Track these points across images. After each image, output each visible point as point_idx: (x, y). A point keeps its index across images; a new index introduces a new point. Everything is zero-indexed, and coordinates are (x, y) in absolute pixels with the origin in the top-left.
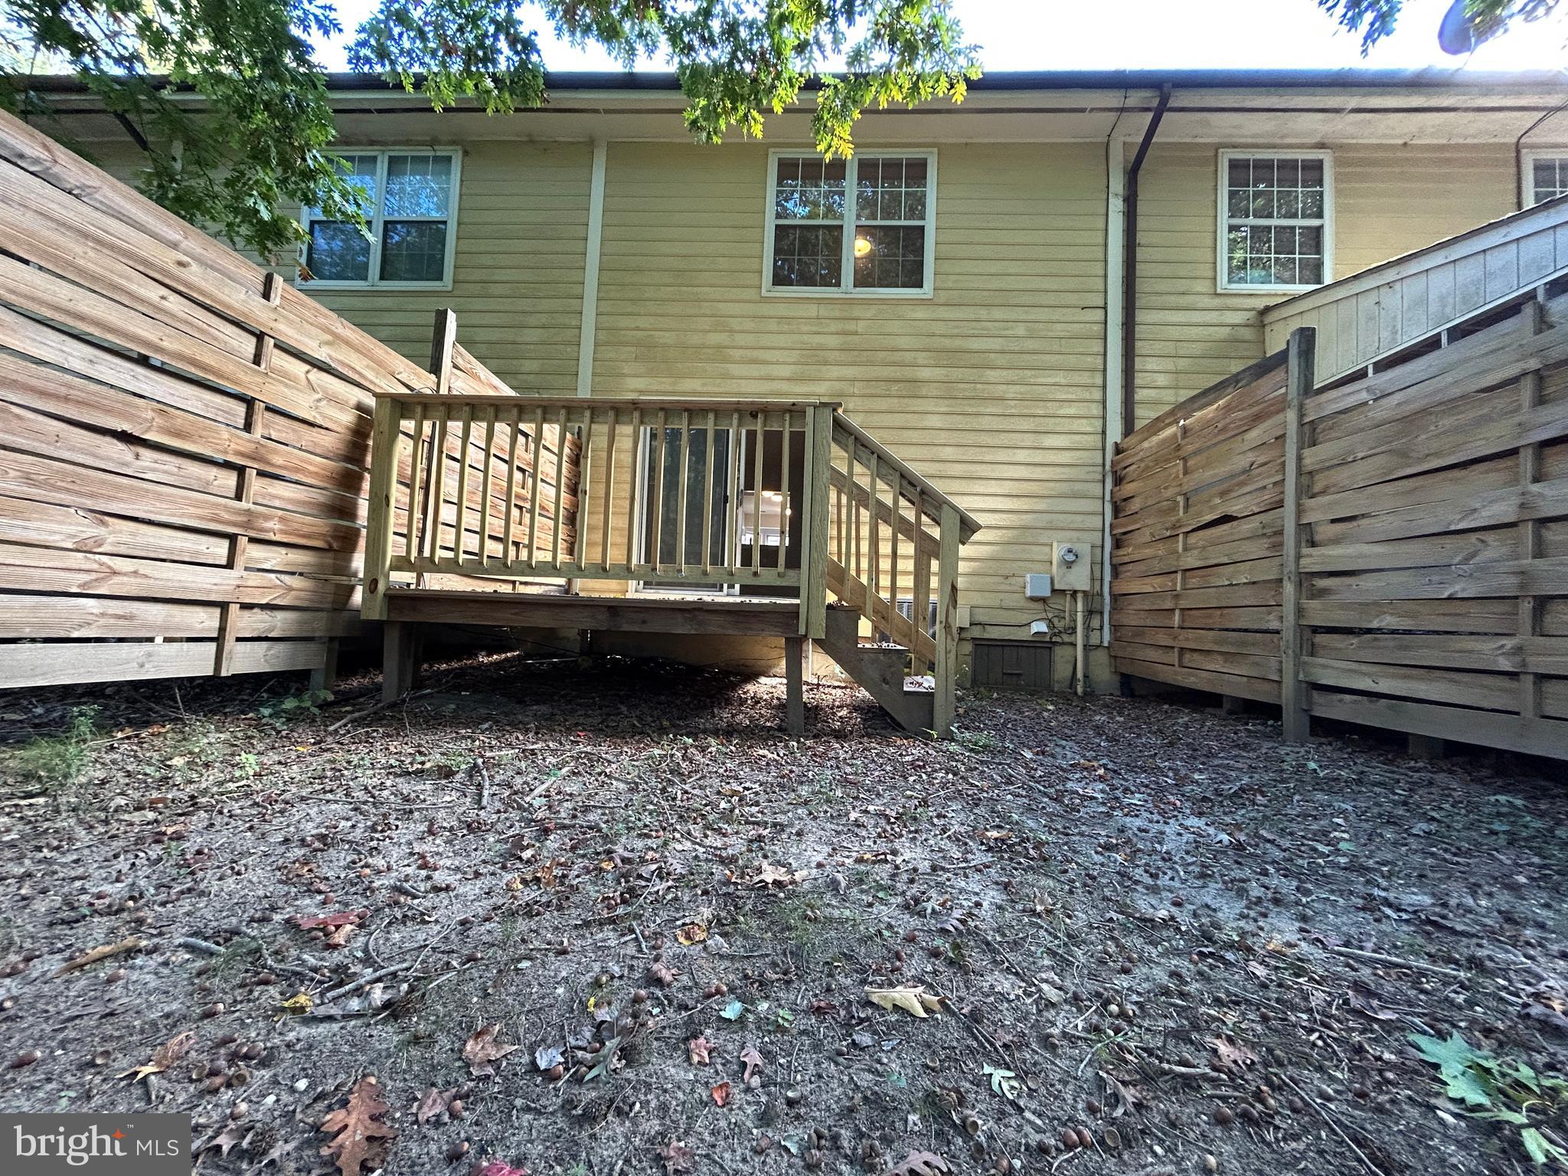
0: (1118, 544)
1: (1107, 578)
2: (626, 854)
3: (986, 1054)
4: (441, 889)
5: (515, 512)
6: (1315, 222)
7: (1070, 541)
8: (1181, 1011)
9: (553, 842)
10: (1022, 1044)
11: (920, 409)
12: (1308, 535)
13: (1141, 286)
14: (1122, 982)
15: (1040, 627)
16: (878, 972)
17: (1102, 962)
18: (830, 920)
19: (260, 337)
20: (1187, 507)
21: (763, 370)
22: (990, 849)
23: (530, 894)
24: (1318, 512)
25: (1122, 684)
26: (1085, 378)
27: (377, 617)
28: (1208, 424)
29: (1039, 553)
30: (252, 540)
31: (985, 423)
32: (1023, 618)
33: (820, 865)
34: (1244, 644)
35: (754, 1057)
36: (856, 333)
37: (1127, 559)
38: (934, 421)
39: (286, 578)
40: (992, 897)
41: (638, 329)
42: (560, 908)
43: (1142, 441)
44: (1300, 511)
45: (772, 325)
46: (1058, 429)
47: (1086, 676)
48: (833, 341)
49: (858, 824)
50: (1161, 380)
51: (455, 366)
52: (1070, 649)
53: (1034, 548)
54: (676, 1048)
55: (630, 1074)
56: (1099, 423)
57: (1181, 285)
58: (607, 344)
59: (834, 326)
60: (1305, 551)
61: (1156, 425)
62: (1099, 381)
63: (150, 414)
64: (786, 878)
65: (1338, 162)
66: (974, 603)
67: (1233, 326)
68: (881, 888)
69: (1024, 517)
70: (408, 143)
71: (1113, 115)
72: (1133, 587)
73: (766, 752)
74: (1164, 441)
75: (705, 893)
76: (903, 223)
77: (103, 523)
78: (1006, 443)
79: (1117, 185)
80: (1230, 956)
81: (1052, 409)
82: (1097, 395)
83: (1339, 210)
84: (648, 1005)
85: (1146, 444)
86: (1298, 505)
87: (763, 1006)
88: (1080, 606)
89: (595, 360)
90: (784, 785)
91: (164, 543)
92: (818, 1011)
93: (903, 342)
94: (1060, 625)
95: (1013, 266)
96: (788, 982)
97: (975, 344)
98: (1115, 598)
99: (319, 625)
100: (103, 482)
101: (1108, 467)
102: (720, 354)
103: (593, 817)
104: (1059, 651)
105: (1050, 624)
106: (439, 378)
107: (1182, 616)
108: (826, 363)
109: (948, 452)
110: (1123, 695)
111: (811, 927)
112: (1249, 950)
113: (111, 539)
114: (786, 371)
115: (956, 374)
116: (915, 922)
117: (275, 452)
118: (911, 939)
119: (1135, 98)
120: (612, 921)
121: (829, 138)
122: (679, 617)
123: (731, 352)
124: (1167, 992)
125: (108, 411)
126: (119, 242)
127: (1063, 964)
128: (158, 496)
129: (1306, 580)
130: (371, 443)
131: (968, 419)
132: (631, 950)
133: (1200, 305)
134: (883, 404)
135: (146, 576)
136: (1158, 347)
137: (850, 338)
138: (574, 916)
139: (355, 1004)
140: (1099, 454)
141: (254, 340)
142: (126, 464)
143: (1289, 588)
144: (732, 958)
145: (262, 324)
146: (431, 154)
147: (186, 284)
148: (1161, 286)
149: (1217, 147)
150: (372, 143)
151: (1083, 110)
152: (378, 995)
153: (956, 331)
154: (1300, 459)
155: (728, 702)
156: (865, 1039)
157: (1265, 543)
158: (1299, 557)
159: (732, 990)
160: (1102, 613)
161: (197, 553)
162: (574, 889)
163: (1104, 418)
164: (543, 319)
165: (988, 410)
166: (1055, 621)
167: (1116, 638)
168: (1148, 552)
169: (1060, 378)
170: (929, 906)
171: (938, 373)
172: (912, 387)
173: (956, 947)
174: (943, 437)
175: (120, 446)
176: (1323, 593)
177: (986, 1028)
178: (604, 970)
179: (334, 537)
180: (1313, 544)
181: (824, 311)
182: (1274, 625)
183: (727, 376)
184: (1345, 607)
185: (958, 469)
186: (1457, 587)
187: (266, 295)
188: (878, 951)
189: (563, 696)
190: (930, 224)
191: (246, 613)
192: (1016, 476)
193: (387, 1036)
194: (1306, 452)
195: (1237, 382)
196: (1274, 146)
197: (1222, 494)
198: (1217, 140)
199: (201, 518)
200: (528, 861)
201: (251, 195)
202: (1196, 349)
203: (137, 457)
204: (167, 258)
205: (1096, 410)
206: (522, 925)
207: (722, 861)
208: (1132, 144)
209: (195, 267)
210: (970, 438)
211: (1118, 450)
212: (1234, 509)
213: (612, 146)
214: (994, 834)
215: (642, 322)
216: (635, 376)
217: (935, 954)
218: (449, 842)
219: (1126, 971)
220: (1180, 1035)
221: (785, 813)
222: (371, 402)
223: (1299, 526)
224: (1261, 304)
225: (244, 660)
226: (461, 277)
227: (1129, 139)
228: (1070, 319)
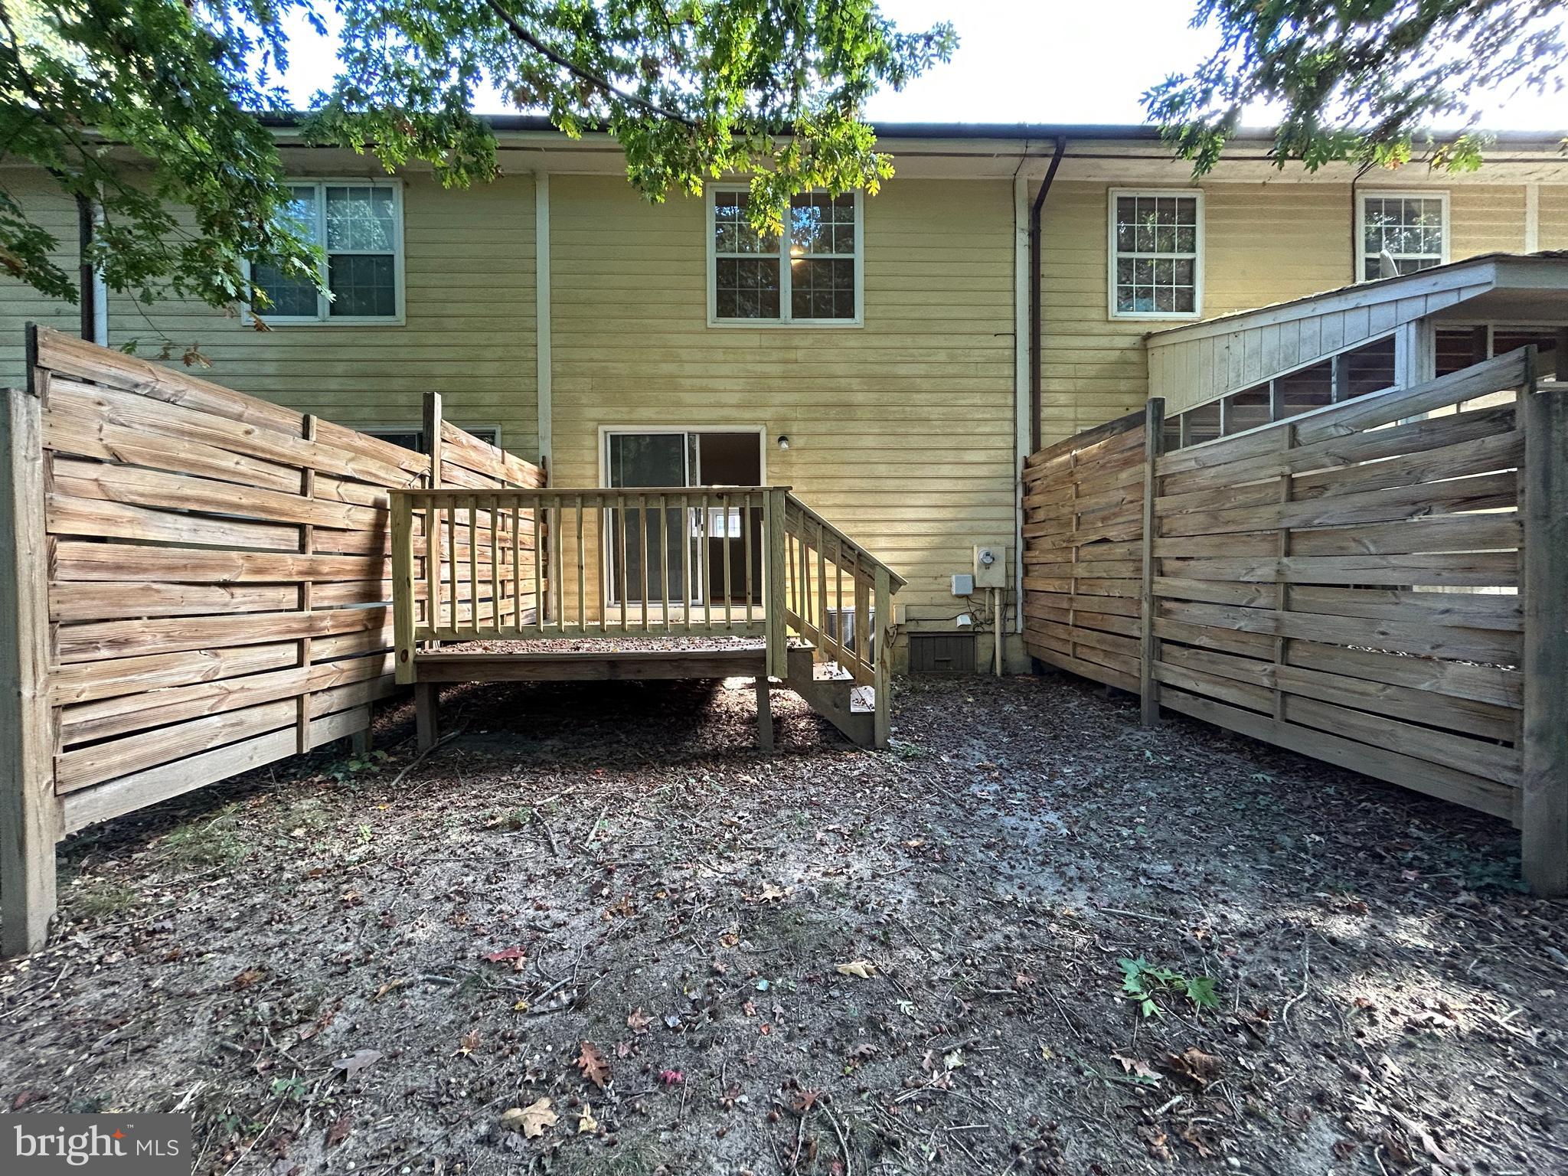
0: (1028, 546)
1: (1020, 574)
2: (673, 886)
3: (899, 994)
4: (560, 925)
5: (499, 553)
6: (1189, 256)
7: (988, 544)
8: (1004, 958)
9: (618, 880)
10: (918, 985)
11: (856, 431)
12: (1158, 567)
13: (1046, 314)
14: (977, 944)
15: (964, 620)
16: (841, 954)
17: (968, 933)
18: (811, 923)
19: (304, 471)
20: (1078, 524)
21: (711, 398)
22: (910, 856)
23: (619, 923)
24: (1166, 548)
25: (1033, 664)
26: (998, 399)
27: (410, 682)
28: (1093, 459)
29: (962, 555)
30: (314, 639)
31: (915, 442)
32: (951, 613)
33: (800, 881)
34: (1118, 646)
35: (779, 1009)
36: (796, 362)
37: (1034, 561)
38: (869, 441)
39: (339, 664)
40: (910, 894)
41: (591, 360)
42: (643, 931)
43: (1045, 461)
44: (1152, 548)
45: (719, 355)
46: (976, 445)
47: (1003, 660)
48: (775, 369)
49: (822, 843)
50: (1063, 399)
51: (443, 440)
52: (990, 636)
53: (959, 552)
54: (736, 1009)
55: (716, 1024)
56: (1011, 439)
57: (1078, 313)
58: (563, 375)
59: (775, 355)
60: (1157, 579)
61: (1056, 450)
62: (1010, 401)
63: (241, 562)
64: (780, 895)
65: (1209, 200)
66: (909, 601)
67: (1122, 349)
68: (842, 895)
69: (950, 524)
70: (344, 173)
71: (1017, 160)
72: (1040, 585)
73: (748, 778)
74: (1061, 465)
75: (730, 910)
76: (835, 256)
77: (217, 655)
78: (932, 459)
79: (1023, 220)
80: (1041, 921)
81: (971, 427)
82: (1009, 414)
83: (1209, 243)
84: (715, 987)
85: (1048, 464)
86: (1152, 541)
87: (779, 981)
88: (997, 602)
89: (553, 392)
90: (767, 810)
91: (255, 659)
92: (810, 980)
93: (838, 369)
94: (980, 617)
95: (934, 298)
96: (791, 965)
97: (902, 370)
98: (1026, 593)
99: (364, 694)
100: (216, 625)
101: (1019, 479)
102: (671, 383)
103: (638, 855)
104: (980, 639)
105: (973, 617)
106: (432, 456)
107: (1075, 618)
108: (770, 390)
109: (882, 470)
110: (1033, 675)
111: (801, 929)
112: (1053, 916)
113: (224, 666)
114: (735, 398)
115: (887, 398)
116: (862, 918)
117: (323, 563)
118: (859, 931)
119: (1035, 147)
120: (678, 936)
121: (762, 218)
122: (668, 666)
123: (682, 381)
124: (999, 949)
125: (213, 568)
126: (205, 430)
127: (946, 936)
128: (251, 624)
129: (1157, 601)
130: (388, 530)
131: (900, 439)
132: (696, 955)
133: (1095, 331)
134: (822, 427)
135: (249, 689)
136: (1061, 370)
137: (790, 366)
138: (654, 936)
139: (553, 1004)
140: (1011, 466)
141: (299, 474)
142: (226, 605)
143: (1145, 606)
144: (757, 954)
145: (305, 461)
146: (371, 185)
147: (254, 448)
148: (1063, 314)
149: (1109, 185)
150: (307, 174)
151: (991, 155)
152: (565, 998)
153: (885, 358)
154: (1153, 505)
155: (706, 718)
156: (836, 993)
157: (1131, 566)
158: (1152, 582)
159: (760, 973)
160: (1015, 605)
161: (277, 660)
162: (646, 916)
163: (1015, 434)
164: (499, 352)
165: (915, 431)
166: (978, 614)
167: (1027, 628)
168: (1050, 557)
169: (977, 399)
170: (870, 906)
171: (872, 397)
172: (847, 411)
173: (885, 933)
174: (875, 456)
175: (221, 591)
176: (1169, 612)
177: (900, 980)
178: (685, 970)
179: (369, 620)
180: (1162, 574)
181: (766, 341)
182: (1136, 633)
183: (679, 404)
184: (1181, 625)
185: (891, 484)
186: (1242, 624)
187: (306, 435)
188: (841, 940)
189: (566, 726)
190: (859, 256)
191: (314, 698)
192: (941, 488)
193: (581, 1020)
194: (1157, 500)
195: (1113, 429)
196: (1155, 186)
197: (1104, 519)
198: (1107, 179)
199: (280, 633)
200: (607, 897)
201: (217, 274)
202: (1092, 370)
203: (232, 595)
204: (236, 430)
205: (1008, 427)
206: (626, 945)
207: (736, 883)
208: (1036, 182)
209: (257, 431)
210: (902, 456)
211: (1027, 465)
212: (1111, 534)
213: (552, 178)
214: (914, 843)
215: (595, 354)
216: (593, 406)
217: (873, 938)
218: (547, 887)
219: (980, 938)
220: (1001, 973)
221: (771, 837)
222: (383, 495)
223: (1152, 558)
224: (1144, 329)
225: (318, 735)
226: (413, 312)
227: (1033, 178)
228: (985, 345)
